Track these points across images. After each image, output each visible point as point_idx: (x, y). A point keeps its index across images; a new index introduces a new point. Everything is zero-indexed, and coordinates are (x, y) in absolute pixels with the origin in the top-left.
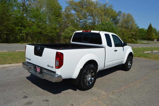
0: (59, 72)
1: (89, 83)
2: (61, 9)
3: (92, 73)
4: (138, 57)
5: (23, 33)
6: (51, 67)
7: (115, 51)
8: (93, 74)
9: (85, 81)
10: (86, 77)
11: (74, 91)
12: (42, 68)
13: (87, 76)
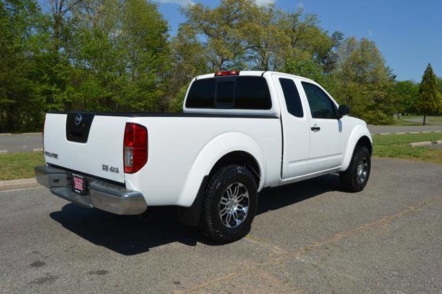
0: (134, 183)
1: (233, 222)
2: (166, 30)
3: (242, 190)
4: (391, 156)
5: (57, 103)
6: (112, 170)
7: (313, 129)
8: (246, 195)
9: (221, 216)
10: (221, 202)
11: (186, 247)
12: (87, 178)
13: (224, 201)
